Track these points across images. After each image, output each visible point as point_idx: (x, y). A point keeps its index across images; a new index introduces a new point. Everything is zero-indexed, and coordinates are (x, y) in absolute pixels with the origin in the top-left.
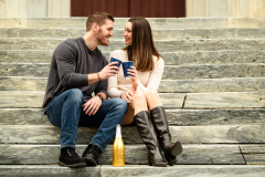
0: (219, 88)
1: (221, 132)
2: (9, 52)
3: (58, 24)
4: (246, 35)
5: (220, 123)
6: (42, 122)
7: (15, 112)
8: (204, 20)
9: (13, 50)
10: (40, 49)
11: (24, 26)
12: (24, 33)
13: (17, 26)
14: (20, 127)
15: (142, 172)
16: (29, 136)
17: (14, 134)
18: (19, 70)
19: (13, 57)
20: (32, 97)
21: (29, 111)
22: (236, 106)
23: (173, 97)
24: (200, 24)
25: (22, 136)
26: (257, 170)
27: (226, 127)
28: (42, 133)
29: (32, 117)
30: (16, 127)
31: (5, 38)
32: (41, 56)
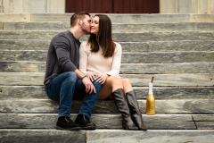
0: (179, 70)
1: (179, 105)
2: (16, 41)
3: (55, 19)
4: (204, 28)
5: (179, 98)
6: (42, 96)
7: (22, 89)
8: (171, 16)
9: (20, 40)
10: (41, 39)
11: (28, 20)
12: (28, 26)
13: (22, 20)
14: (25, 100)
15: (117, 135)
16: (33, 107)
17: (21, 105)
18: (24, 56)
19: (20, 45)
20: (35, 77)
21: (33, 88)
22: (192, 85)
23: (143, 78)
24: (168, 19)
25: (27, 107)
26: (204, 133)
27: (183, 101)
28: (42, 105)
29: (35, 93)
30: (23, 100)
31: (14, 30)
32: (42, 45)
